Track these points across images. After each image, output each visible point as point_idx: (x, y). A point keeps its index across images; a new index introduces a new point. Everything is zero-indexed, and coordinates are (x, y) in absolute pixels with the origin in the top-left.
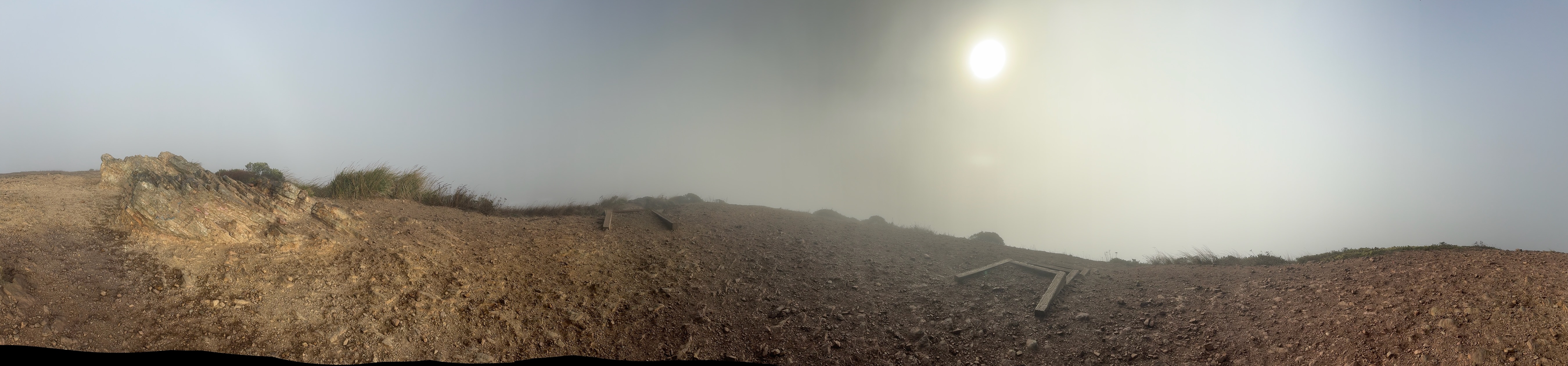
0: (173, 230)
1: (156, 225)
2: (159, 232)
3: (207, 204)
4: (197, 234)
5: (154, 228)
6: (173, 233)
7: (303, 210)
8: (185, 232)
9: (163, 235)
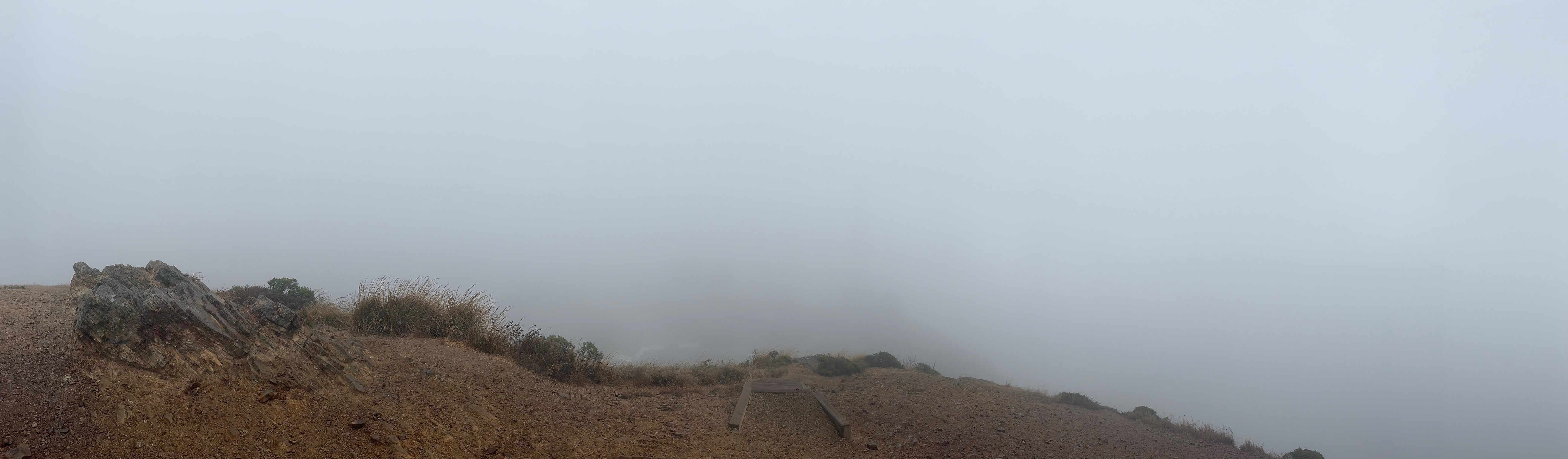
0: (125, 357)
1: (105, 350)
2: (111, 359)
3: (170, 325)
4: (153, 364)
5: (103, 355)
6: (124, 361)
7: (295, 343)
8: (139, 360)
9: (114, 363)
